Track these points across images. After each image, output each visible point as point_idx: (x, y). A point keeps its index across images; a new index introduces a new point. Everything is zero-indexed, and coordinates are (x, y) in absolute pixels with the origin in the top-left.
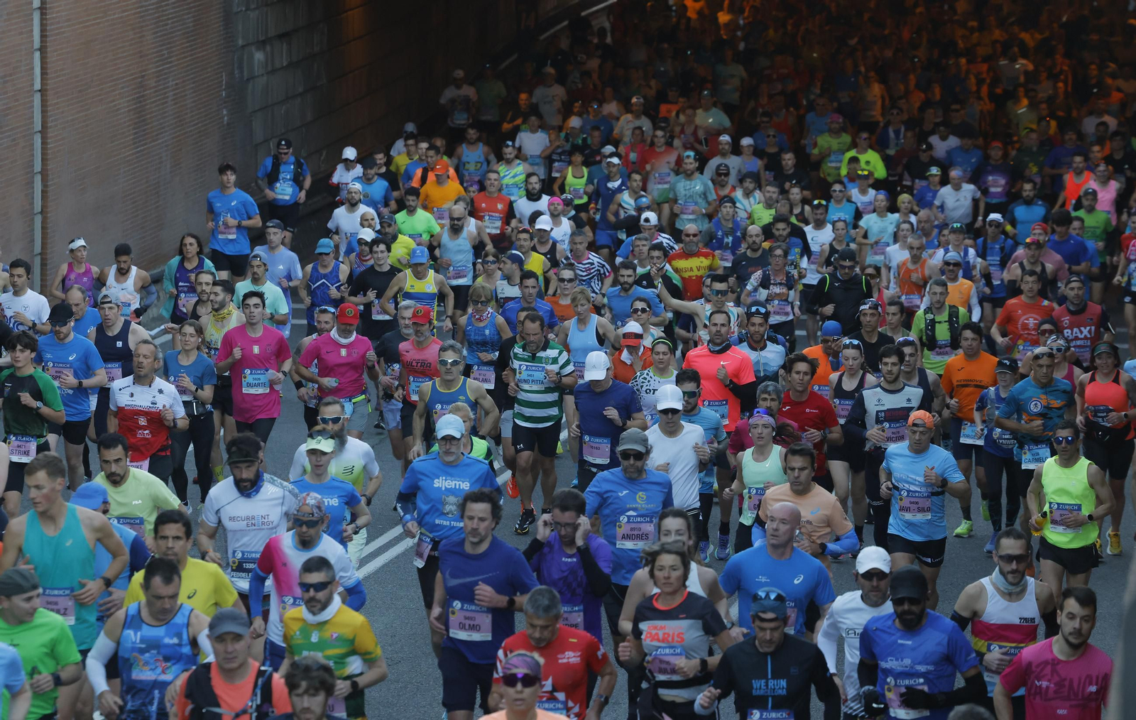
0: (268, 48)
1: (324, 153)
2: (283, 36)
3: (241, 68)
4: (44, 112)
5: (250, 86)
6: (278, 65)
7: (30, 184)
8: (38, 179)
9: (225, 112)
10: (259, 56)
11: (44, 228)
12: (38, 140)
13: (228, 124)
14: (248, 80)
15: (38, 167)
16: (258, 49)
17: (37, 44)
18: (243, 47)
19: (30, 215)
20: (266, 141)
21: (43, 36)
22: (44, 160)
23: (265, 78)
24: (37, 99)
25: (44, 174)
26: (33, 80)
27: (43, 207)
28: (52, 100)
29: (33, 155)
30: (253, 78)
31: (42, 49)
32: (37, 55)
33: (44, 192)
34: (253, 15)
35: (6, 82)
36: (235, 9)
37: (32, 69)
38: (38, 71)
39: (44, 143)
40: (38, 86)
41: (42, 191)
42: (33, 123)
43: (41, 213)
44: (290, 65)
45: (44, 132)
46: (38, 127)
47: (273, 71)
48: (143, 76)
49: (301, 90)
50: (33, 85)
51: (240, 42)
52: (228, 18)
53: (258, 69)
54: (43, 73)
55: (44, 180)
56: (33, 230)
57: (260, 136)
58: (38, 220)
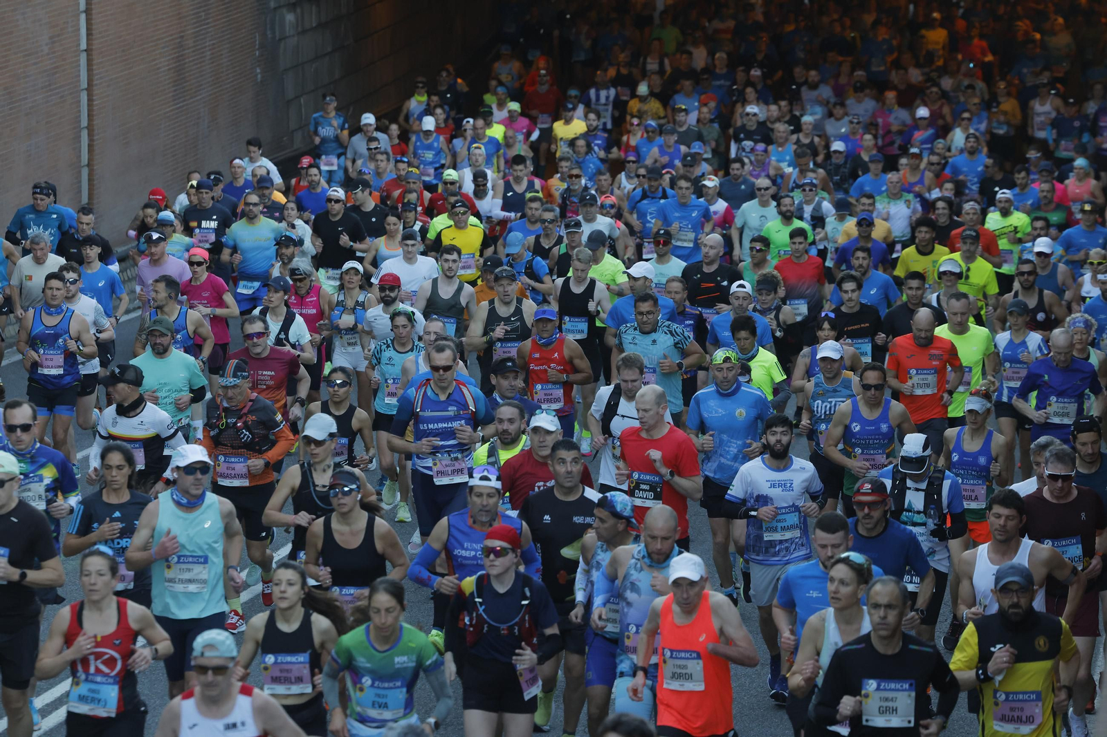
0: (299, 10)
1: (351, 109)
3: (273, 29)
4: (90, 70)
5: (282, 45)
6: (307, 26)
7: (78, 138)
8: (85, 134)
9: (258, 71)
10: (290, 17)
11: (90, 180)
12: (84, 97)
13: (261, 82)
14: (280, 40)
15: (84, 123)
16: (289, 11)
17: (83, 6)
18: (275, 9)
19: (77, 166)
20: (297, 97)
22: (90, 116)
23: (296, 38)
24: (83, 57)
25: (90, 128)
26: (79, 40)
27: (90, 160)
28: (97, 59)
29: (80, 111)
30: (285, 38)
31: (88, 11)
32: (83, 16)
33: (90, 146)
35: (54, 42)
37: (79, 30)
38: (83, 31)
39: (90, 100)
40: (84, 46)
41: (89, 145)
42: (79, 81)
43: (88, 165)
44: (321, 26)
45: (89, 89)
46: (84, 84)
47: (304, 32)
48: (182, 37)
49: (329, 49)
50: (79, 45)
51: (272, 5)
53: (289, 30)
54: (89, 34)
55: (90, 135)
56: (80, 182)
57: (290, 94)
58: (85, 172)
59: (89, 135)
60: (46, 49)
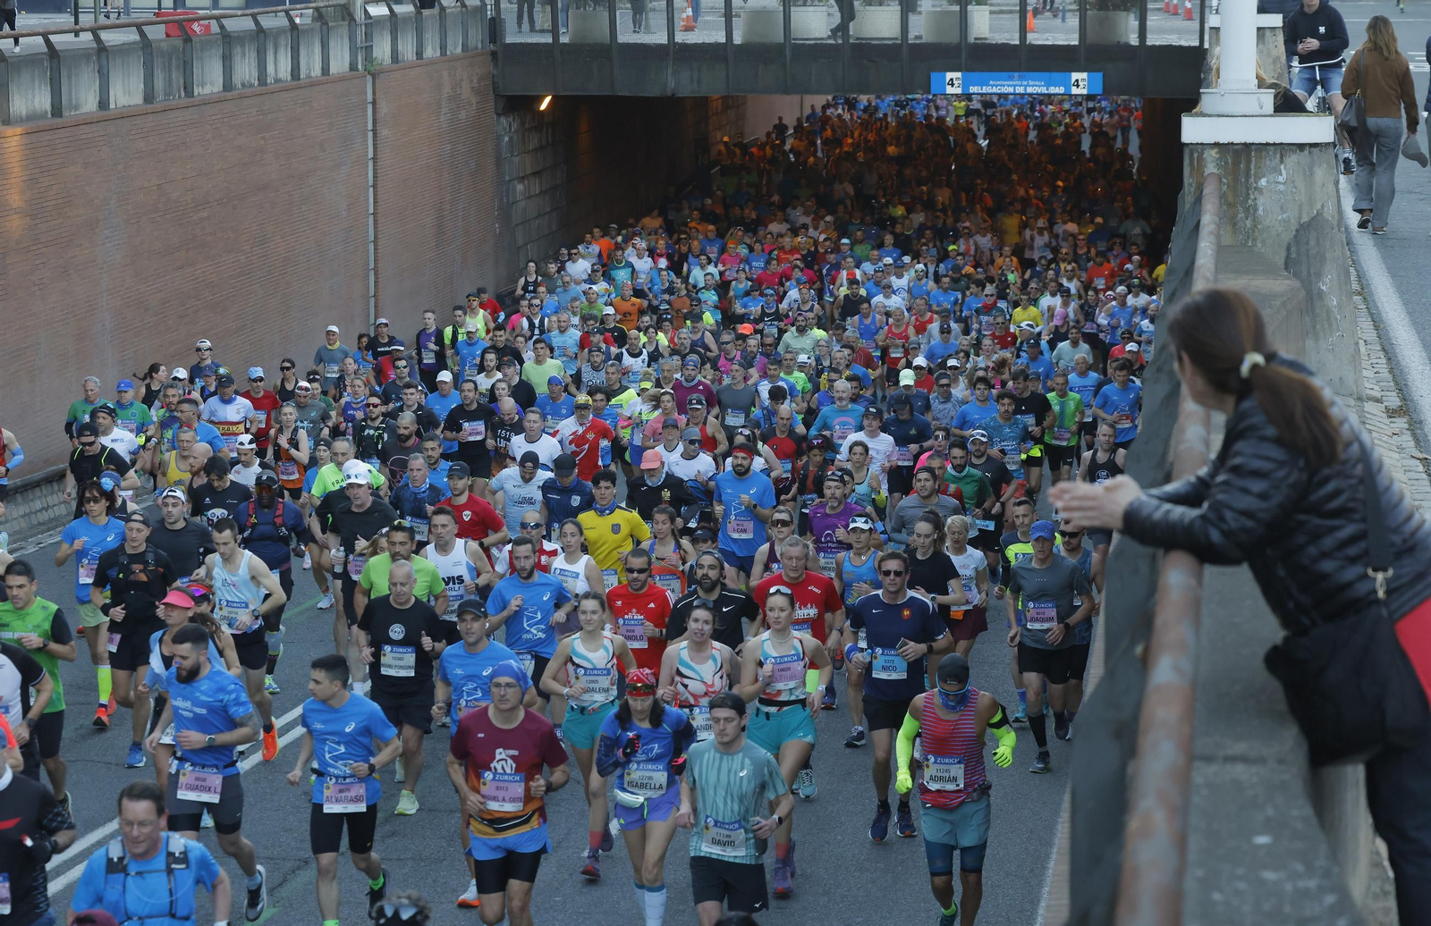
0: (526, 182)
2: (535, 174)
3: (507, 195)
4: (376, 228)
5: (514, 207)
6: (532, 193)
7: (367, 276)
8: (372, 274)
9: (497, 226)
10: (520, 187)
11: (376, 308)
12: (371, 247)
13: (499, 233)
14: (513, 203)
15: (372, 266)
16: (519, 182)
17: (371, 183)
18: (509, 181)
19: (367, 298)
20: (526, 244)
21: (375, 177)
22: (376, 260)
23: (524, 202)
25: (376, 270)
26: (368, 207)
27: (376, 293)
28: (381, 220)
29: (368, 257)
30: (516, 202)
31: (375, 186)
32: (371, 190)
34: (516, 160)
35: (350, 209)
36: (504, 156)
37: (368, 199)
38: (371, 200)
39: (376, 249)
40: (371, 211)
41: (375, 282)
42: (368, 236)
44: (541, 192)
45: (375, 242)
46: (372, 238)
47: (530, 197)
48: (442, 202)
49: (548, 209)
50: (368, 210)
51: (507, 178)
52: (499, 162)
53: (519, 197)
54: (375, 202)
55: (376, 274)
56: (368, 309)
57: (520, 242)
58: (372, 302)
60: (344, 214)
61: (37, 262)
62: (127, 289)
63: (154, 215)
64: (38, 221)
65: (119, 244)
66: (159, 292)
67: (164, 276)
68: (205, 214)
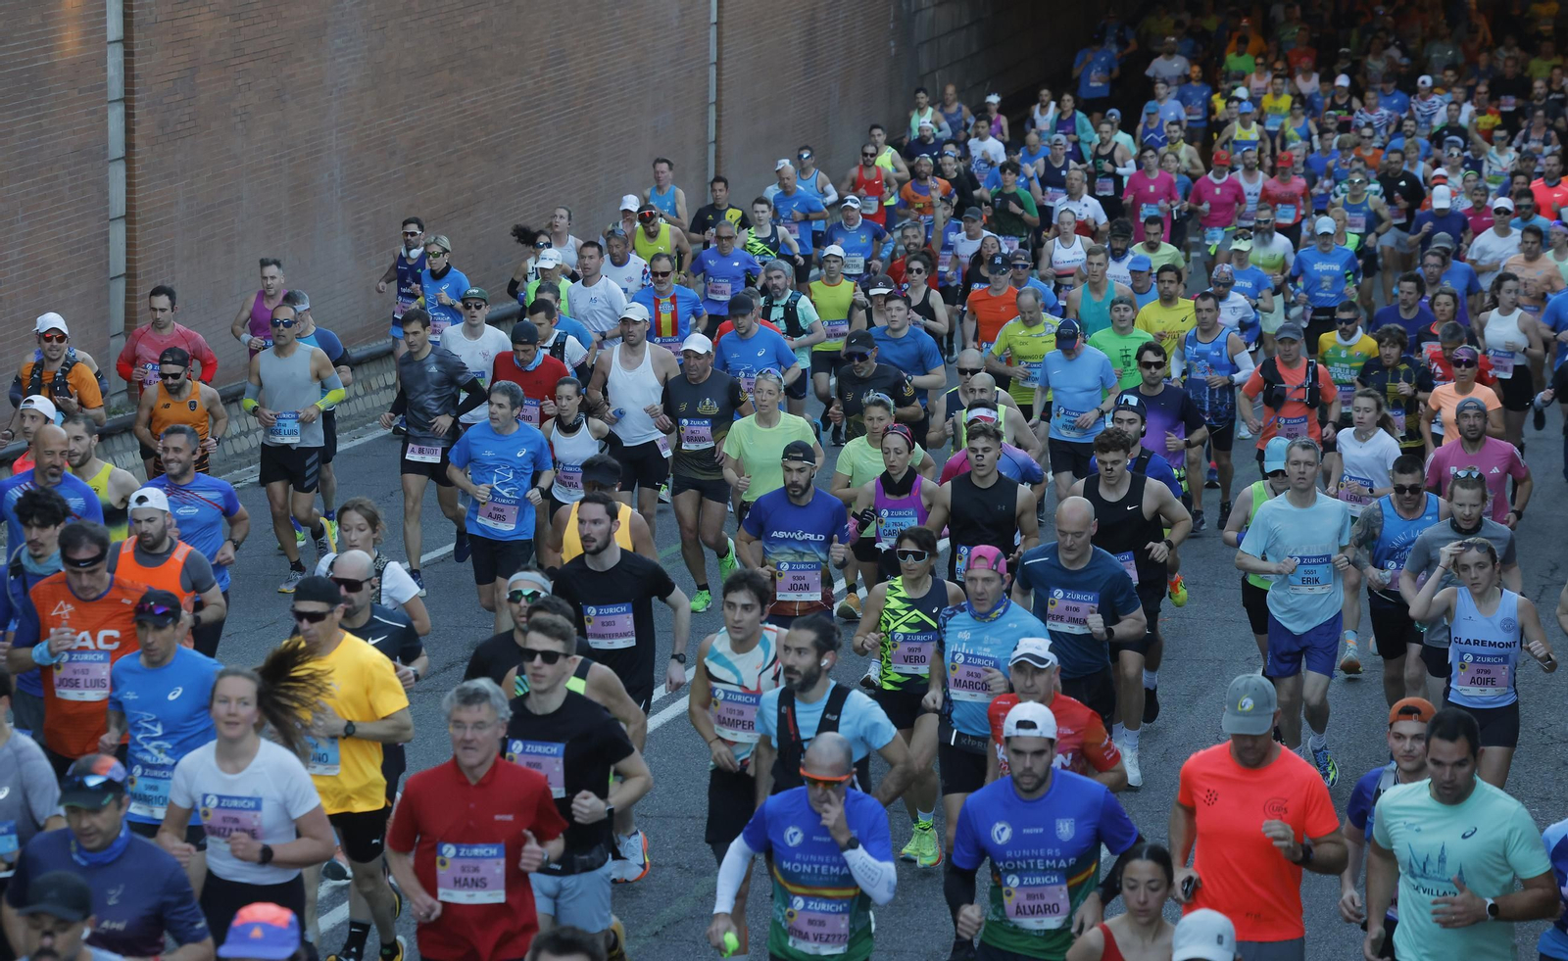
1: (988, 84)
3: (908, 1)
4: (720, 43)
5: (917, 18)
7: (705, 114)
8: (712, 110)
9: (892, 44)
11: (717, 157)
12: (713, 71)
13: (895, 55)
14: (916, 12)
15: (713, 98)
19: (704, 144)
20: (932, 72)
22: (719, 91)
23: (931, 11)
24: (713, 32)
25: (718, 103)
26: (709, 13)
27: (717, 136)
28: (727, 32)
30: (921, 10)
33: (718, 122)
35: (683, 15)
37: (709, 2)
39: (719, 74)
40: (714, 19)
43: (715, 142)
45: (719, 64)
46: (714, 59)
48: (814, 9)
49: (966, 22)
50: (709, 18)
55: (719, 110)
56: (707, 159)
57: (925, 68)
58: (712, 149)
59: (717, 110)
60: (675, 23)
61: (240, 82)
62: (365, 124)
63: (407, 19)
64: (241, 23)
65: (355, 60)
66: (412, 128)
67: (418, 107)
68: (477, 19)
